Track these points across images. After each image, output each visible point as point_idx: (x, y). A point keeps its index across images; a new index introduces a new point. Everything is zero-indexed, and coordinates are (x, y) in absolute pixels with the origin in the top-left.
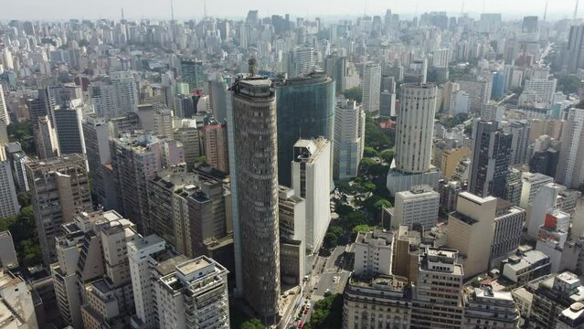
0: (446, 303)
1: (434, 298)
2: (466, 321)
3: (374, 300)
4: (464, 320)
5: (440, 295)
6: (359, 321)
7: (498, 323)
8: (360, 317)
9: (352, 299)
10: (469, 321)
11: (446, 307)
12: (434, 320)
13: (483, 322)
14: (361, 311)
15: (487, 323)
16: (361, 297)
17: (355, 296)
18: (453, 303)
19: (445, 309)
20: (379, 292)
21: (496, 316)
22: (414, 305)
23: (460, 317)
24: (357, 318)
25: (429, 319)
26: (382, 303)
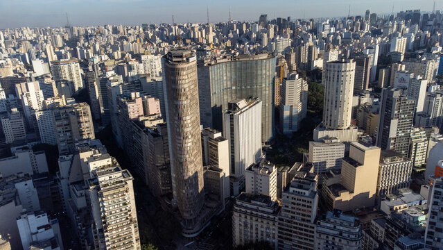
0: (303, 220)
1: (293, 215)
2: (318, 236)
3: (252, 213)
4: (316, 235)
5: (298, 214)
6: (242, 228)
7: (342, 240)
8: (243, 225)
9: (236, 211)
10: (320, 236)
11: (302, 223)
12: (295, 232)
13: (330, 238)
14: (243, 220)
15: (334, 239)
16: (242, 210)
17: (238, 209)
18: (307, 221)
19: (302, 225)
20: (255, 207)
21: (341, 234)
22: (280, 219)
23: (313, 232)
24: (240, 225)
25: (291, 231)
26: (257, 216)
